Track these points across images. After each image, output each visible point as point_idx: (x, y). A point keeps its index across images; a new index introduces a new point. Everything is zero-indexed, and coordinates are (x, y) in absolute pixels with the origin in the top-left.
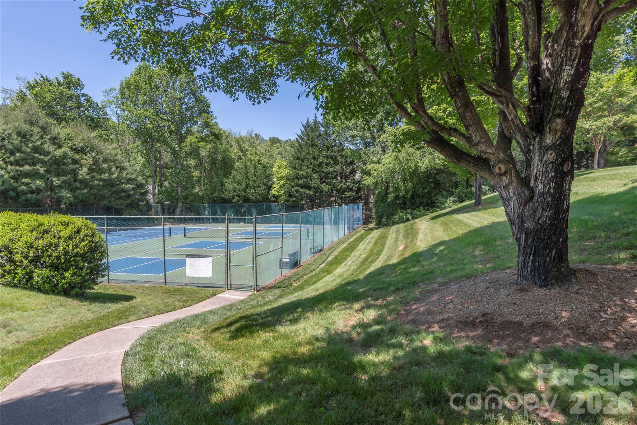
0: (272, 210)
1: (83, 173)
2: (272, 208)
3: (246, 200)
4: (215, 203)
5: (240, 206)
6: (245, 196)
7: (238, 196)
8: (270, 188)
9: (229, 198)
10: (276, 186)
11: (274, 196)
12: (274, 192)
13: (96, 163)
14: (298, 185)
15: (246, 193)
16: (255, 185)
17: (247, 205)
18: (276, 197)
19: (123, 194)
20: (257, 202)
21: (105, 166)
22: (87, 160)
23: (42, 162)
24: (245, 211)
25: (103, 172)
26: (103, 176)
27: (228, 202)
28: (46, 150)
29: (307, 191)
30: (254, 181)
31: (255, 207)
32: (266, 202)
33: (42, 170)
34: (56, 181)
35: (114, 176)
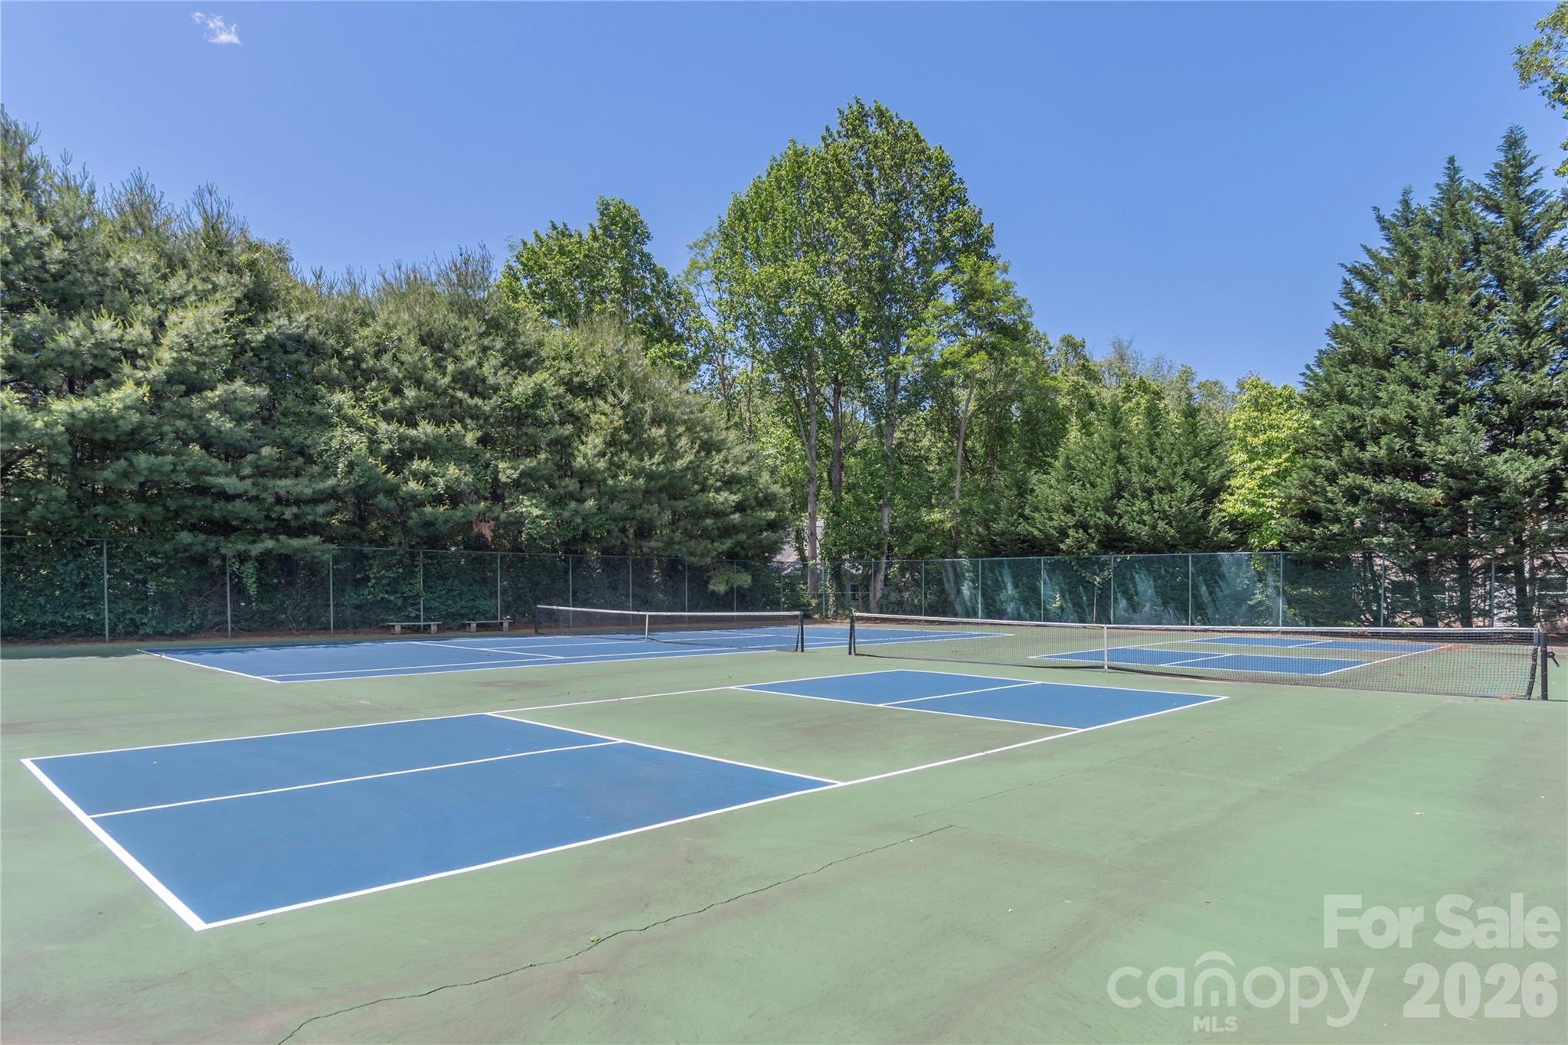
0: (1222, 577)
1: (589, 450)
2: (1224, 569)
3: (1114, 540)
4: (998, 553)
5: (1085, 563)
6: (1108, 527)
7: (1083, 526)
8: (1213, 493)
9: (1048, 537)
10: (1244, 484)
11: (1233, 524)
12: (1232, 505)
13: (633, 425)
14: (1358, 467)
15: (1111, 515)
16: (1152, 482)
17: (1114, 559)
18: (1242, 528)
19: (709, 521)
20: (1157, 546)
21: (658, 432)
22: (605, 416)
23: (475, 414)
24: (1106, 584)
25: (650, 447)
26: (647, 463)
27: (1041, 553)
28: (491, 380)
29: (1409, 491)
30: (1150, 471)
31: (1148, 566)
32: (1195, 546)
33: (470, 439)
34: (507, 471)
35: (680, 464)
